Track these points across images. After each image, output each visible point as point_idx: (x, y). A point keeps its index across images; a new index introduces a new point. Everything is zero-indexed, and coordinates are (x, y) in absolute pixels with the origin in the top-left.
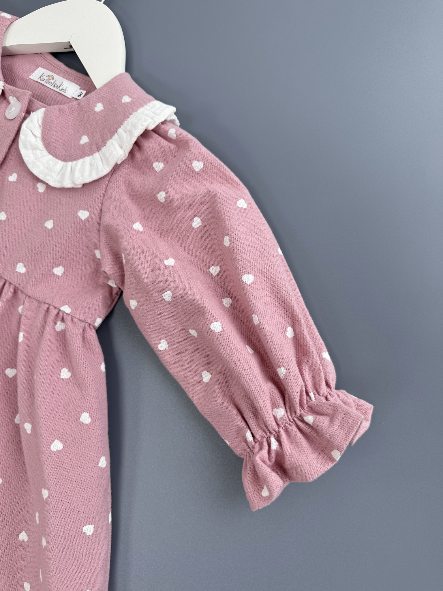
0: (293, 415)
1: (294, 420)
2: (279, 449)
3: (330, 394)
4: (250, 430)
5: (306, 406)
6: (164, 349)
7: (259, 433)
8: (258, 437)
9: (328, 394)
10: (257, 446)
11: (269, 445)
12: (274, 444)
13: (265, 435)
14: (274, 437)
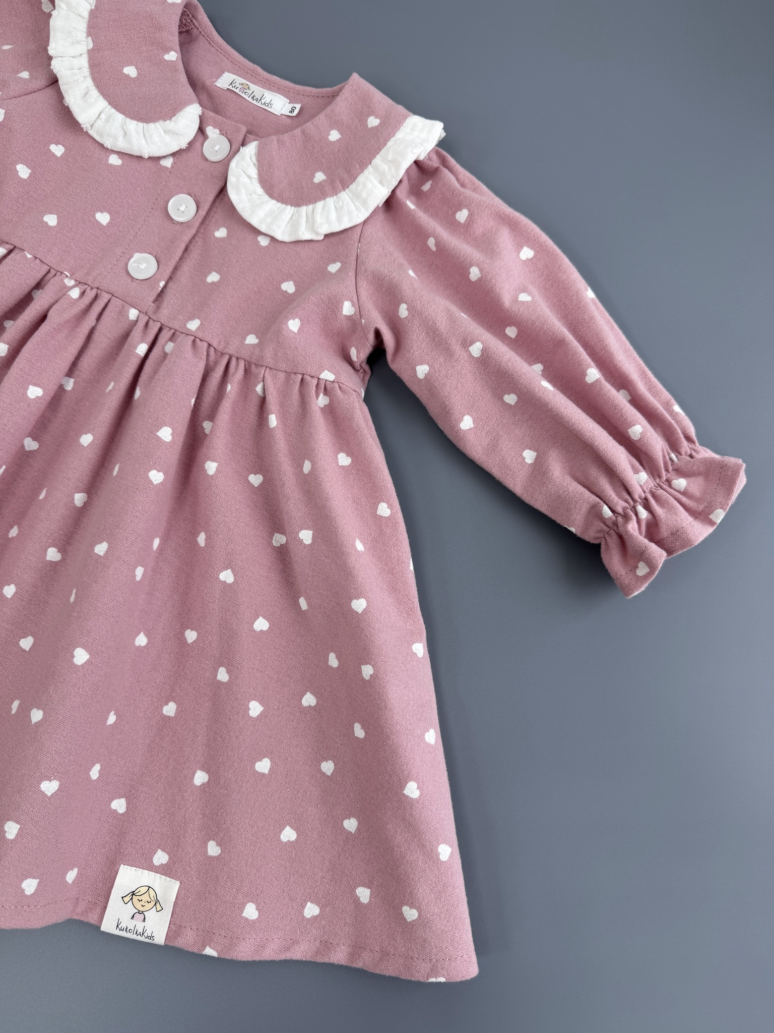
0: (658, 480)
1: (658, 484)
2: (650, 516)
3: (694, 450)
4: (607, 505)
5: (670, 468)
6: (469, 428)
7: (620, 505)
8: (620, 510)
9: (693, 452)
10: (620, 519)
11: (636, 514)
12: (644, 514)
13: (628, 505)
14: (640, 504)
